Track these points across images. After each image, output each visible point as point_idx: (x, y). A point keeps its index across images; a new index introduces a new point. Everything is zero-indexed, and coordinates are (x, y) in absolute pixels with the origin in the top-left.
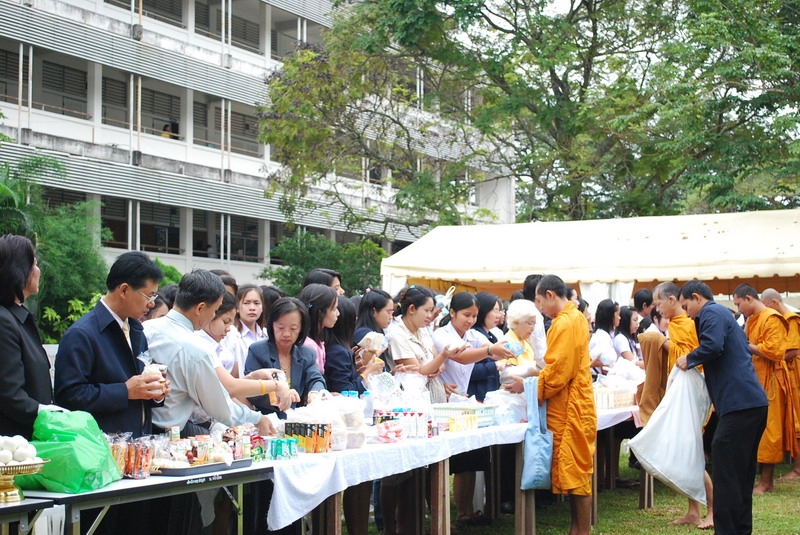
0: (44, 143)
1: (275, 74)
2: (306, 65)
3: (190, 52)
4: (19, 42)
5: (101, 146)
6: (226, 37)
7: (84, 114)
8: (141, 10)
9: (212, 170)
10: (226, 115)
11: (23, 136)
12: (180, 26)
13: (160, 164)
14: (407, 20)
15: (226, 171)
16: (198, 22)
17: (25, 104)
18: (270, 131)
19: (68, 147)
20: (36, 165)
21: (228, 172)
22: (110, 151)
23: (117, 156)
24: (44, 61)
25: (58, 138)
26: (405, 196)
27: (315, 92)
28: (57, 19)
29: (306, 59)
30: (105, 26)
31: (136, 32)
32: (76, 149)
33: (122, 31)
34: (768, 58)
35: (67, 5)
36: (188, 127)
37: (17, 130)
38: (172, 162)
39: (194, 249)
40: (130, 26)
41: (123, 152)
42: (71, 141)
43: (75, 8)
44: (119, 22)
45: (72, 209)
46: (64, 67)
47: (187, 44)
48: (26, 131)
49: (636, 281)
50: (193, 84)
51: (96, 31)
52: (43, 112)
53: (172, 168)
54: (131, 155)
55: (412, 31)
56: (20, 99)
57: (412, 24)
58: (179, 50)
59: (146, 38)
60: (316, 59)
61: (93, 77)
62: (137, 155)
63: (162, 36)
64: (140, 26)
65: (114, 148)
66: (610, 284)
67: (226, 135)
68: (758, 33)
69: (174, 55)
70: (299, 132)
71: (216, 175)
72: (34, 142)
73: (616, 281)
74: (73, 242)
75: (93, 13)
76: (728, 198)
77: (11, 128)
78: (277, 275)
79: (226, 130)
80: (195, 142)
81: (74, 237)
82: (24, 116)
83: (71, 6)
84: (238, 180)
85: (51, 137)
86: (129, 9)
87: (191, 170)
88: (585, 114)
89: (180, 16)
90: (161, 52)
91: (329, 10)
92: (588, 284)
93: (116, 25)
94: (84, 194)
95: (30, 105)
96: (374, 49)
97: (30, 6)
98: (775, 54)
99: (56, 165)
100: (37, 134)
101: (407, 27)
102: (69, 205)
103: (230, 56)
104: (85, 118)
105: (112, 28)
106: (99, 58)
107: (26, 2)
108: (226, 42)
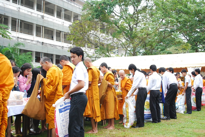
0: (22, 40)
1: (70, 25)
2: (77, 24)
3: (55, 21)
4: (17, 19)
5: (35, 41)
6: (63, 18)
7: (32, 34)
8: (44, 12)
9: (59, 46)
10: (63, 35)
11: (17, 39)
12: (53, 16)
13: (48, 45)
14: (97, 13)
15: (62, 46)
16: (57, 15)
17: (18, 32)
18: (69, 37)
19: (27, 41)
20: (18, 44)
21: (63, 47)
22: (37, 42)
23: (38, 43)
24: (24, 23)
25: (25, 39)
26: (97, 51)
27: (79, 29)
28: (25, 14)
29: (77, 22)
30: (36, 15)
31: (43, 17)
32: (29, 41)
33: (40, 17)
34: (172, 21)
35: (28, 11)
36: (55, 37)
37: (16, 37)
38: (50, 45)
39: (56, 63)
41: (40, 42)
42: (28, 40)
43: (29, 12)
44: (39, 15)
45: (26, 54)
46: (29, 25)
48: (18, 37)
50: (56, 28)
51: (34, 17)
52: (23, 34)
53: (50, 46)
54: (41, 43)
55: (98, 16)
56: (17, 31)
57: (98, 14)
59: (45, 18)
60: (79, 22)
61: (34, 27)
62: (43, 43)
63: (49, 18)
64: (44, 16)
65: (38, 41)
67: (62, 39)
68: (170, 15)
69: (51, 22)
70: (75, 38)
71: (60, 48)
72: (20, 40)
74: (25, 61)
75: (33, 13)
76: (164, 52)
77: (15, 37)
79: (62, 38)
80: (56, 40)
81: (25, 60)
82: (18, 34)
83: (29, 11)
84: (65, 49)
85: (23, 39)
86: (41, 12)
87: (55, 46)
88: (134, 33)
89: (53, 14)
90: (48, 21)
91: (81, 12)
93: (38, 15)
94: (32, 51)
95: (19, 32)
96: (91, 20)
98: (173, 20)
99: (23, 44)
100: (20, 38)
101: (97, 15)
102: (25, 53)
103: (63, 22)
104: (32, 35)
105: (38, 16)
106: (35, 23)
107: (18, 10)
108: (63, 19)
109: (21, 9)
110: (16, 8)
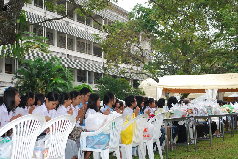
4: (43, 26)
9: (84, 59)
13: (72, 58)
21: (87, 59)
23: (63, 56)
31: (67, 23)
33: (64, 22)
35: (53, 16)
38: (75, 57)
40: (66, 21)
41: (65, 54)
44: (63, 20)
47: (78, 25)
49: (218, 89)
51: (59, 23)
53: (75, 59)
58: (76, 27)
59: (70, 25)
62: (68, 55)
64: (68, 21)
66: (212, 90)
69: (75, 28)
71: (84, 60)
73: (214, 89)
78: (98, 87)
84: (89, 62)
87: (79, 59)
90: (73, 28)
92: (207, 90)
97: (45, 17)
104: (53, 45)
105: (62, 22)
107: (45, 16)
108: (86, 25)
109: (47, 15)
110: (42, 13)
